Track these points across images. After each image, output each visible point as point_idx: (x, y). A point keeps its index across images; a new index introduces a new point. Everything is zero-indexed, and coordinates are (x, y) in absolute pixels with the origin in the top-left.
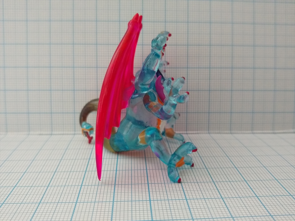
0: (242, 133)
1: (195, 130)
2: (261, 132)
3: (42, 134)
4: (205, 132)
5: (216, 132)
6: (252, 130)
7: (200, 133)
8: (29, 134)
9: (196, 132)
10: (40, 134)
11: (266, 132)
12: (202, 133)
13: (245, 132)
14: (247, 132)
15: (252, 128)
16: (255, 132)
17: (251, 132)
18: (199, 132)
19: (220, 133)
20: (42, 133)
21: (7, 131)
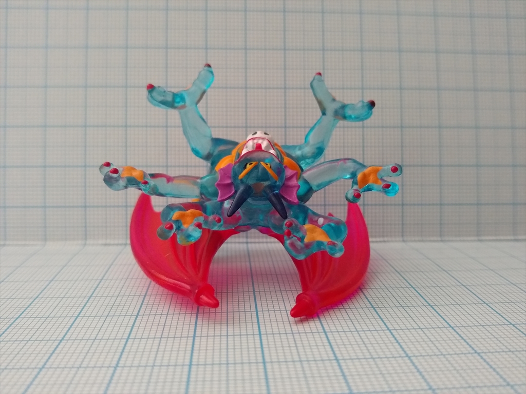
0: (461, 241)
1: (379, 236)
2: (494, 238)
3: (109, 245)
4: (398, 239)
5: (417, 239)
6: (478, 235)
7: (388, 241)
8: (85, 244)
9: (381, 239)
10: (106, 245)
11: (502, 238)
12: (392, 241)
13: (465, 238)
14: (469, 238)
15: (479, 231)
16: (483, 238)
17: (476, 238)
18: (386, 239)
19: (422, 241)
20: (108, 242)
21: (45, 240)
